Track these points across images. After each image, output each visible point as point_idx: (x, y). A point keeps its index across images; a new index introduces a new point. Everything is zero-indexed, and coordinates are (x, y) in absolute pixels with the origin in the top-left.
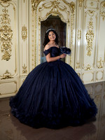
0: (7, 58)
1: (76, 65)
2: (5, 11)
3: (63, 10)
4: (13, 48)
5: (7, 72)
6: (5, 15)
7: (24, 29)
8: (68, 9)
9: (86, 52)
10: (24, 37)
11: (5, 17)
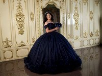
0: (22, 33)
1: (68, 36)
4: (25, 26)
5: (22, 42)
7: (32, 14)
9: (74, 27)
10: (32, 19)
11: (20, 7)
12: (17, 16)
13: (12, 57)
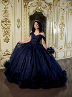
0: (7, 41)
1: (53, 46)
2: (6, 8)
3: (44, 8)
4: (11, 34)
5: (7, 51)
6: (6, 11)
7: (18, 21)
8: (48, 7)
9: (60, 37)
10: (18, 27)
11: (6, 12)
12: (3, 22)
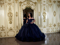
2: (10, 7)
5: (11, 28)
7: (17, 13)
13: (5, 36)
